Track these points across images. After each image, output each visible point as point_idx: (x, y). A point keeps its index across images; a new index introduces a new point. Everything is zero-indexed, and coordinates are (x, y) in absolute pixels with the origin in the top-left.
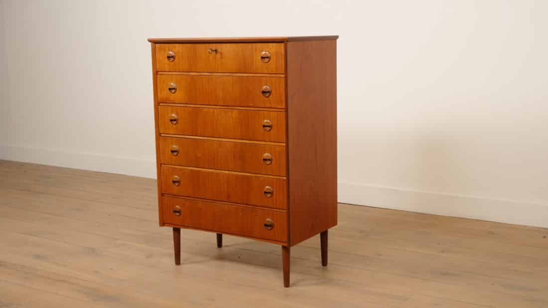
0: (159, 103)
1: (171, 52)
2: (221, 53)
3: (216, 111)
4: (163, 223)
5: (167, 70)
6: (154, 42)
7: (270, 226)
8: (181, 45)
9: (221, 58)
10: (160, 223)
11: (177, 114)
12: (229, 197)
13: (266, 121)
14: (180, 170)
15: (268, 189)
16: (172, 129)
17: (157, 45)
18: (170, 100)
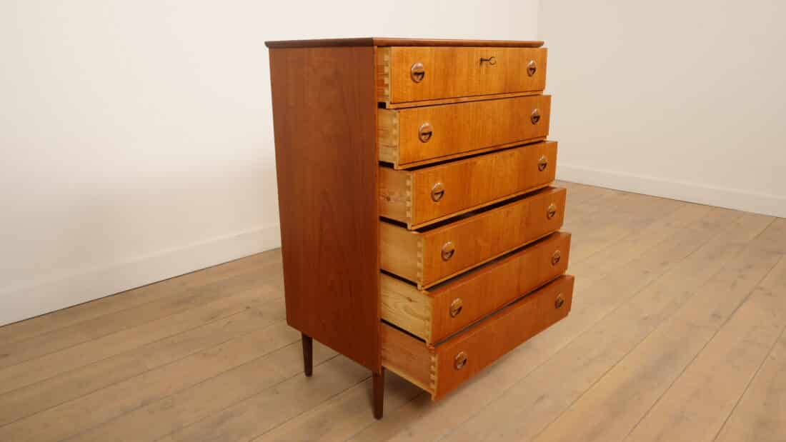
5: (410, 98)
9: (486, 71)
11: (443, 179)
15: (556, 254)
16: (434, 211)
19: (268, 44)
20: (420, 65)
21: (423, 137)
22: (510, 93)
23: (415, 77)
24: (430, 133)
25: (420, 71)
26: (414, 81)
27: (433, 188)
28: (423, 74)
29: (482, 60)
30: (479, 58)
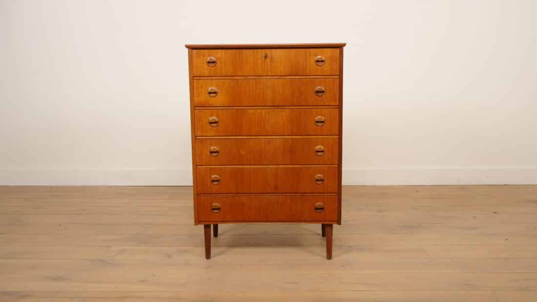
0: (196, 107)
1: (213, 58)
2: (271, 58)
3: (264, 112)
4: (198, 222)
5: (206, 75)
6: (191, 48)
7: (321, 209)
8: (223, 51)
9: (272, 62)
10: (195, 222)
11: (218, 116)
12: (276, 188)
13: (318, 118)
14: (220, 169)
15: (319, 177)
16: (211, 132)
17: (194, 51)
18: (208, 104)
21: (211, 94)
22: (296, 75)
23: (209, 64)
24: (216, 93)
25: (214, 61)
27: (210, 120)
30: (264, 55)
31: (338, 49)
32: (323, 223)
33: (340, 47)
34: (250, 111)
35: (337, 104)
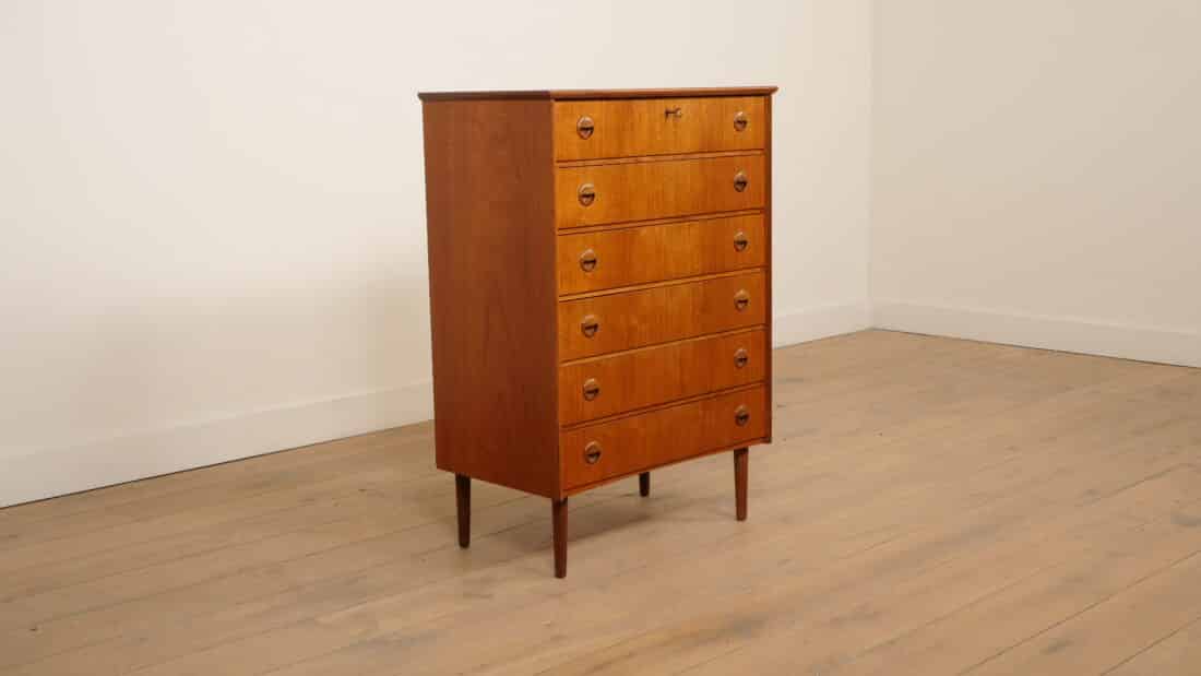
19: (422, 96)
20: (588, 119)
21: (585, 200)
22: (709, 152)
23: (583, 133)
24: (593, 195)
25: (589, 126)
26: (582, 137)
27: (582, 256)
28: (592, 129)
29: (667, 113)
30: (663, 112)
31: (762, 98)
32: (736, 448)
33: (765, 94)
34: (644, 231)
35: (762, 204)
